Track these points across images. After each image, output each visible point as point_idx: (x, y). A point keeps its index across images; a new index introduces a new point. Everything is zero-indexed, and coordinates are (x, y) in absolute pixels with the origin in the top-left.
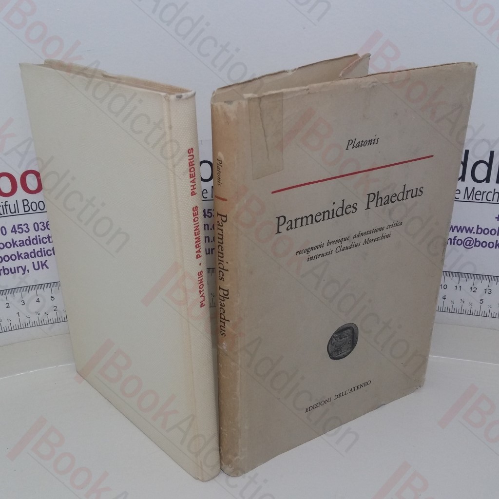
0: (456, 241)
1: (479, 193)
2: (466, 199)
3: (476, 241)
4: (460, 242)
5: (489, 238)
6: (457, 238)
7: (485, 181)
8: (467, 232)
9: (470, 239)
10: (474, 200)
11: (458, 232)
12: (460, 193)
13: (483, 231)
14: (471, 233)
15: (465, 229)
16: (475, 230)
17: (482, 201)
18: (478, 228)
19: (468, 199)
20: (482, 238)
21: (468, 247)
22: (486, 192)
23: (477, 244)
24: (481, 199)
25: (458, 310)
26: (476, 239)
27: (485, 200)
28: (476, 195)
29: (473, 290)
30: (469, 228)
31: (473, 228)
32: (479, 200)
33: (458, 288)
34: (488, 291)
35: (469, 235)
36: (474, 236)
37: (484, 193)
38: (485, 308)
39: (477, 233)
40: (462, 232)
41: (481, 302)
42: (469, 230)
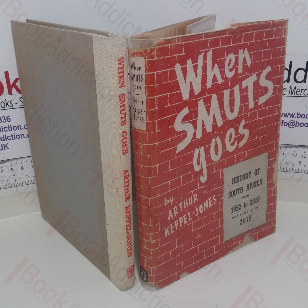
0: (283, 123)
1: (299, 90)
2: (290, 95)
3: (297, 123)
4: (286, 124)
5: (305, 121)
6: (284, 121)
7: (303, 82)
8: (290, 117)
9: (293, 122)
10: (296, 95)
11: (285, 117)
12: (286, 91)
13: (301, 116)
14: (293, 117)
15: (289, 115)
16: (296, 116)
17: (301, 96)
18: (298, 114)
19: (292, 94)
20: (300, 120)
21: (291, 127)
22: (303, 89)
23: (297, 125)
24: (300, 94)
25: (284, 169)
26: (297, 121)
27: (302, 95)
28: (297, 91)
29: (294, 155)
30: (292, 114)
31: (295, 114)
32: (299, 95)
33: (284, 155)
34: (304, 156)
35: (292, 119)
36: (295, 119)
37: (302, 90)
38: (302, 168)
39: (297, 117)
40: (287, 117)
42: (292, 116)
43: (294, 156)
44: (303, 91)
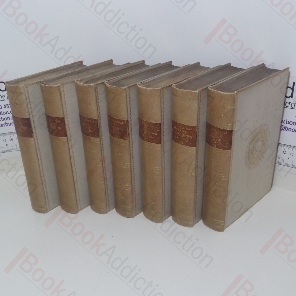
1: (287, 103)
7: (290, 97)
10: (285, 107)
20: (289, 126)
24: (288, 106)
34: (292, 154)
38: (290, 163)
41: (288, 159)
43: (284, 153)
44: (291, 104)
